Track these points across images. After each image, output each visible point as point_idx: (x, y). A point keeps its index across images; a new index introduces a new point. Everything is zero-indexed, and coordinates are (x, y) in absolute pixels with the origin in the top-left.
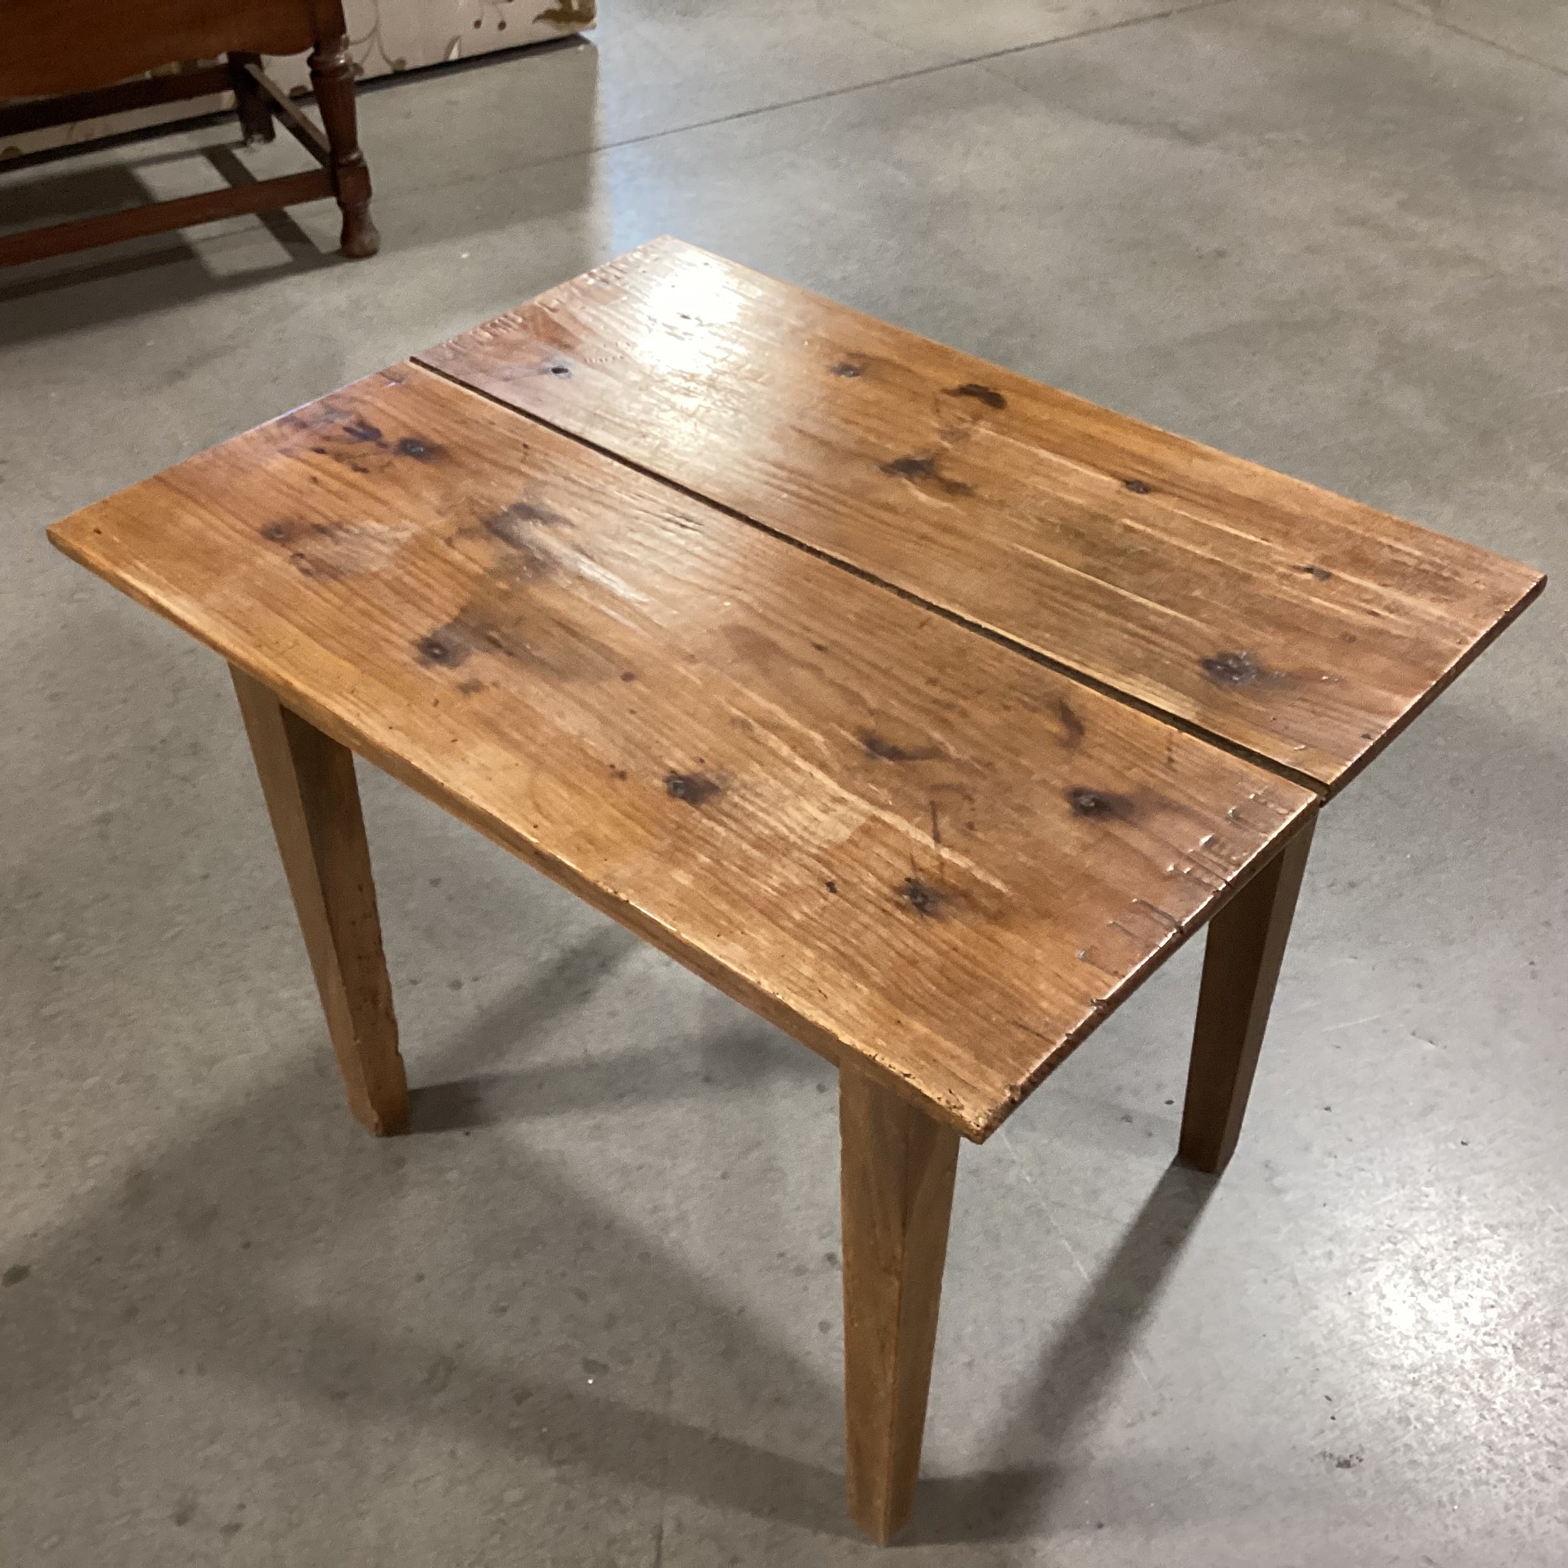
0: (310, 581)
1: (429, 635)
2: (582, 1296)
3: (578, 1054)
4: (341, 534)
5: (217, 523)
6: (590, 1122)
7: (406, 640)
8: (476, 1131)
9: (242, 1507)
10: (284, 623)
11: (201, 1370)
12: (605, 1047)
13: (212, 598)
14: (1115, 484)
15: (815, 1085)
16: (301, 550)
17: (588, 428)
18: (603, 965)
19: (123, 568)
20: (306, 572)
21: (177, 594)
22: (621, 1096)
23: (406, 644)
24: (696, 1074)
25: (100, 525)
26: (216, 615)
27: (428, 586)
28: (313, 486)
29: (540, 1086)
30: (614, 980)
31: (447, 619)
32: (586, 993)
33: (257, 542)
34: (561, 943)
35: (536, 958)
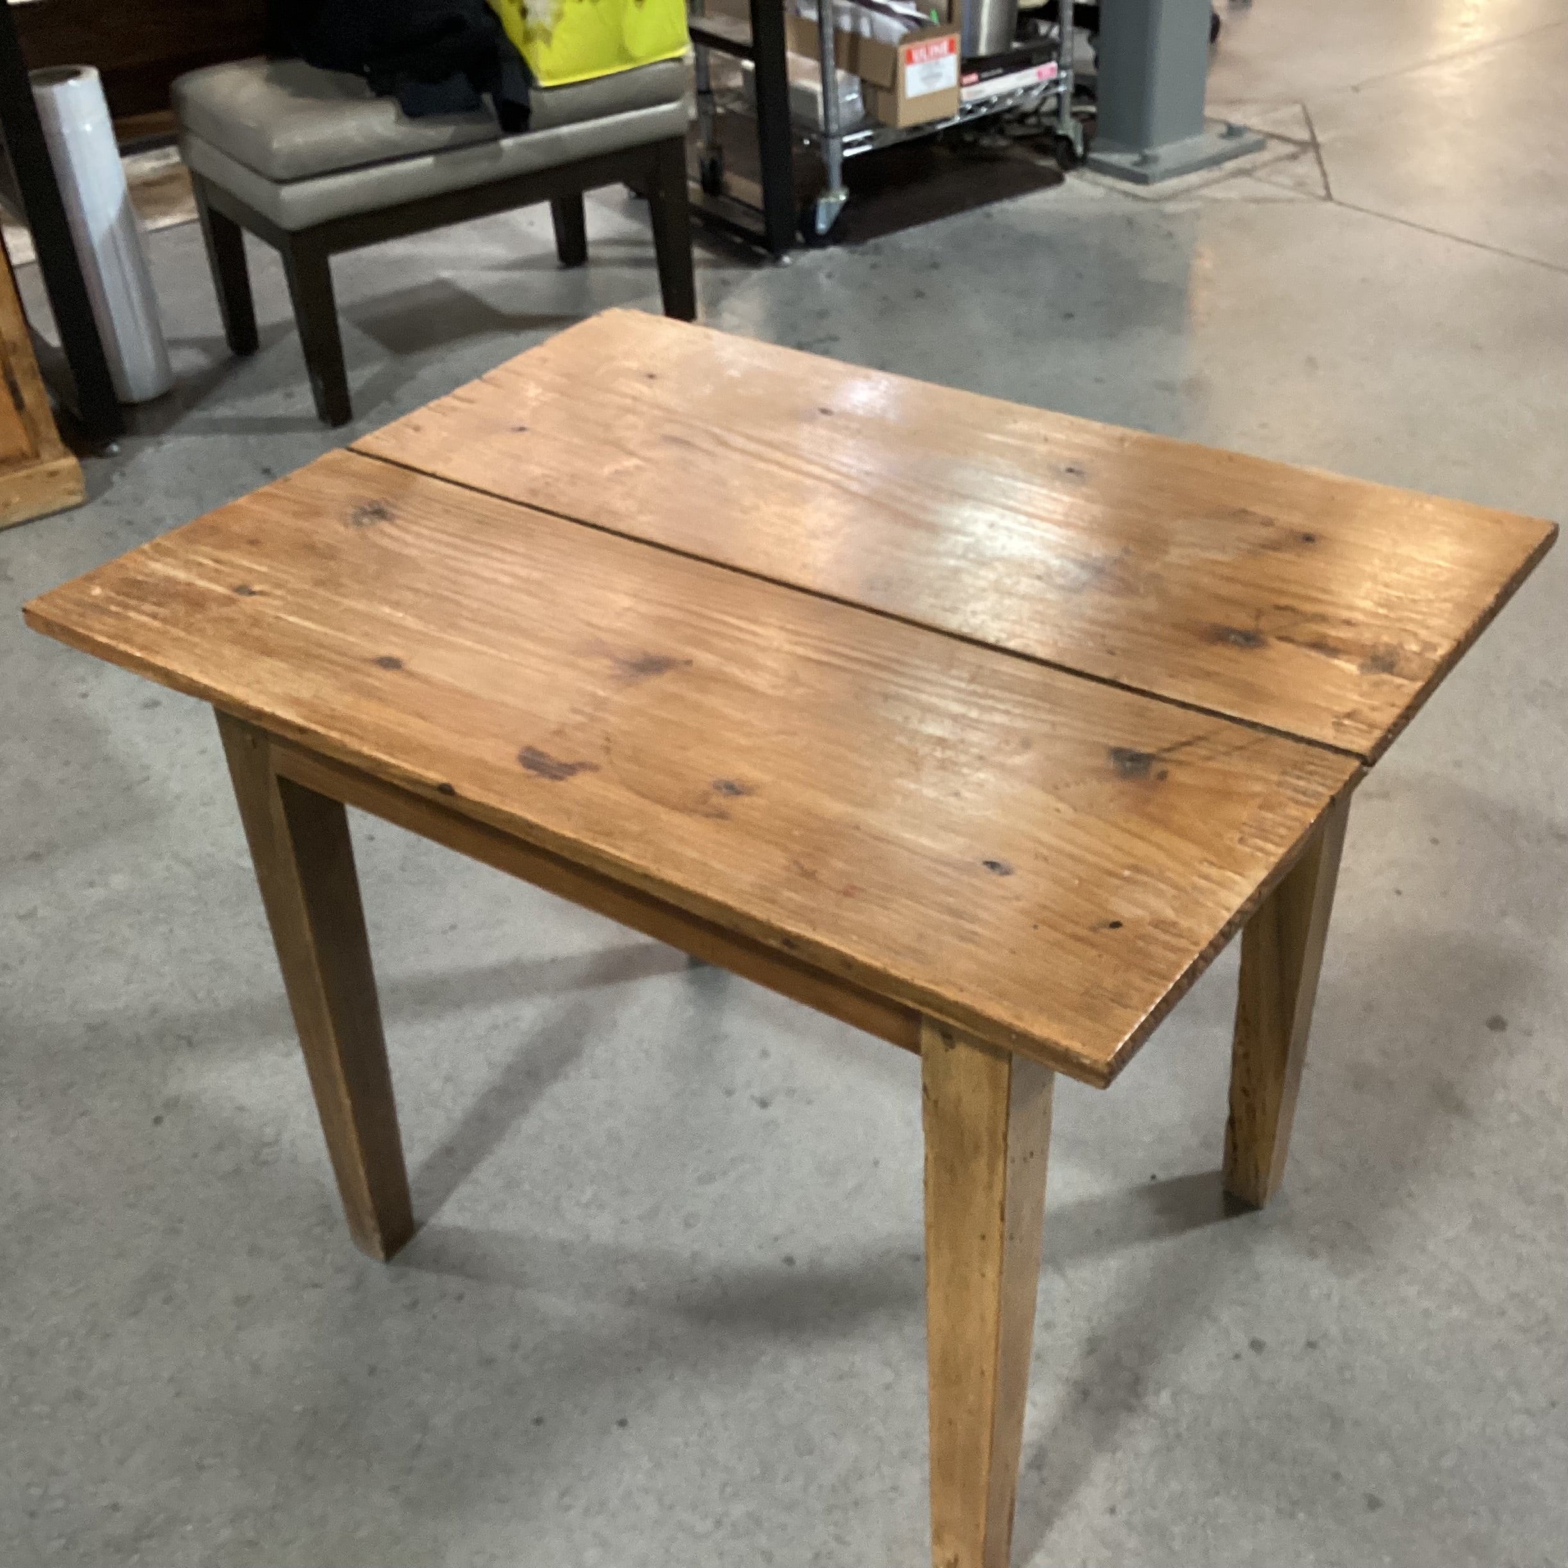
3: (1071, 1273)
8: (1146, 1180)
14: (413, 665)
15: (798, 1263)
17: (1049, 681)
18: (1085, 1394)
29: (1098, 1232)
30: (1065, 1372)
32: (1091, 1351)
34: (1153, 1421)
35: (1174, 1396)
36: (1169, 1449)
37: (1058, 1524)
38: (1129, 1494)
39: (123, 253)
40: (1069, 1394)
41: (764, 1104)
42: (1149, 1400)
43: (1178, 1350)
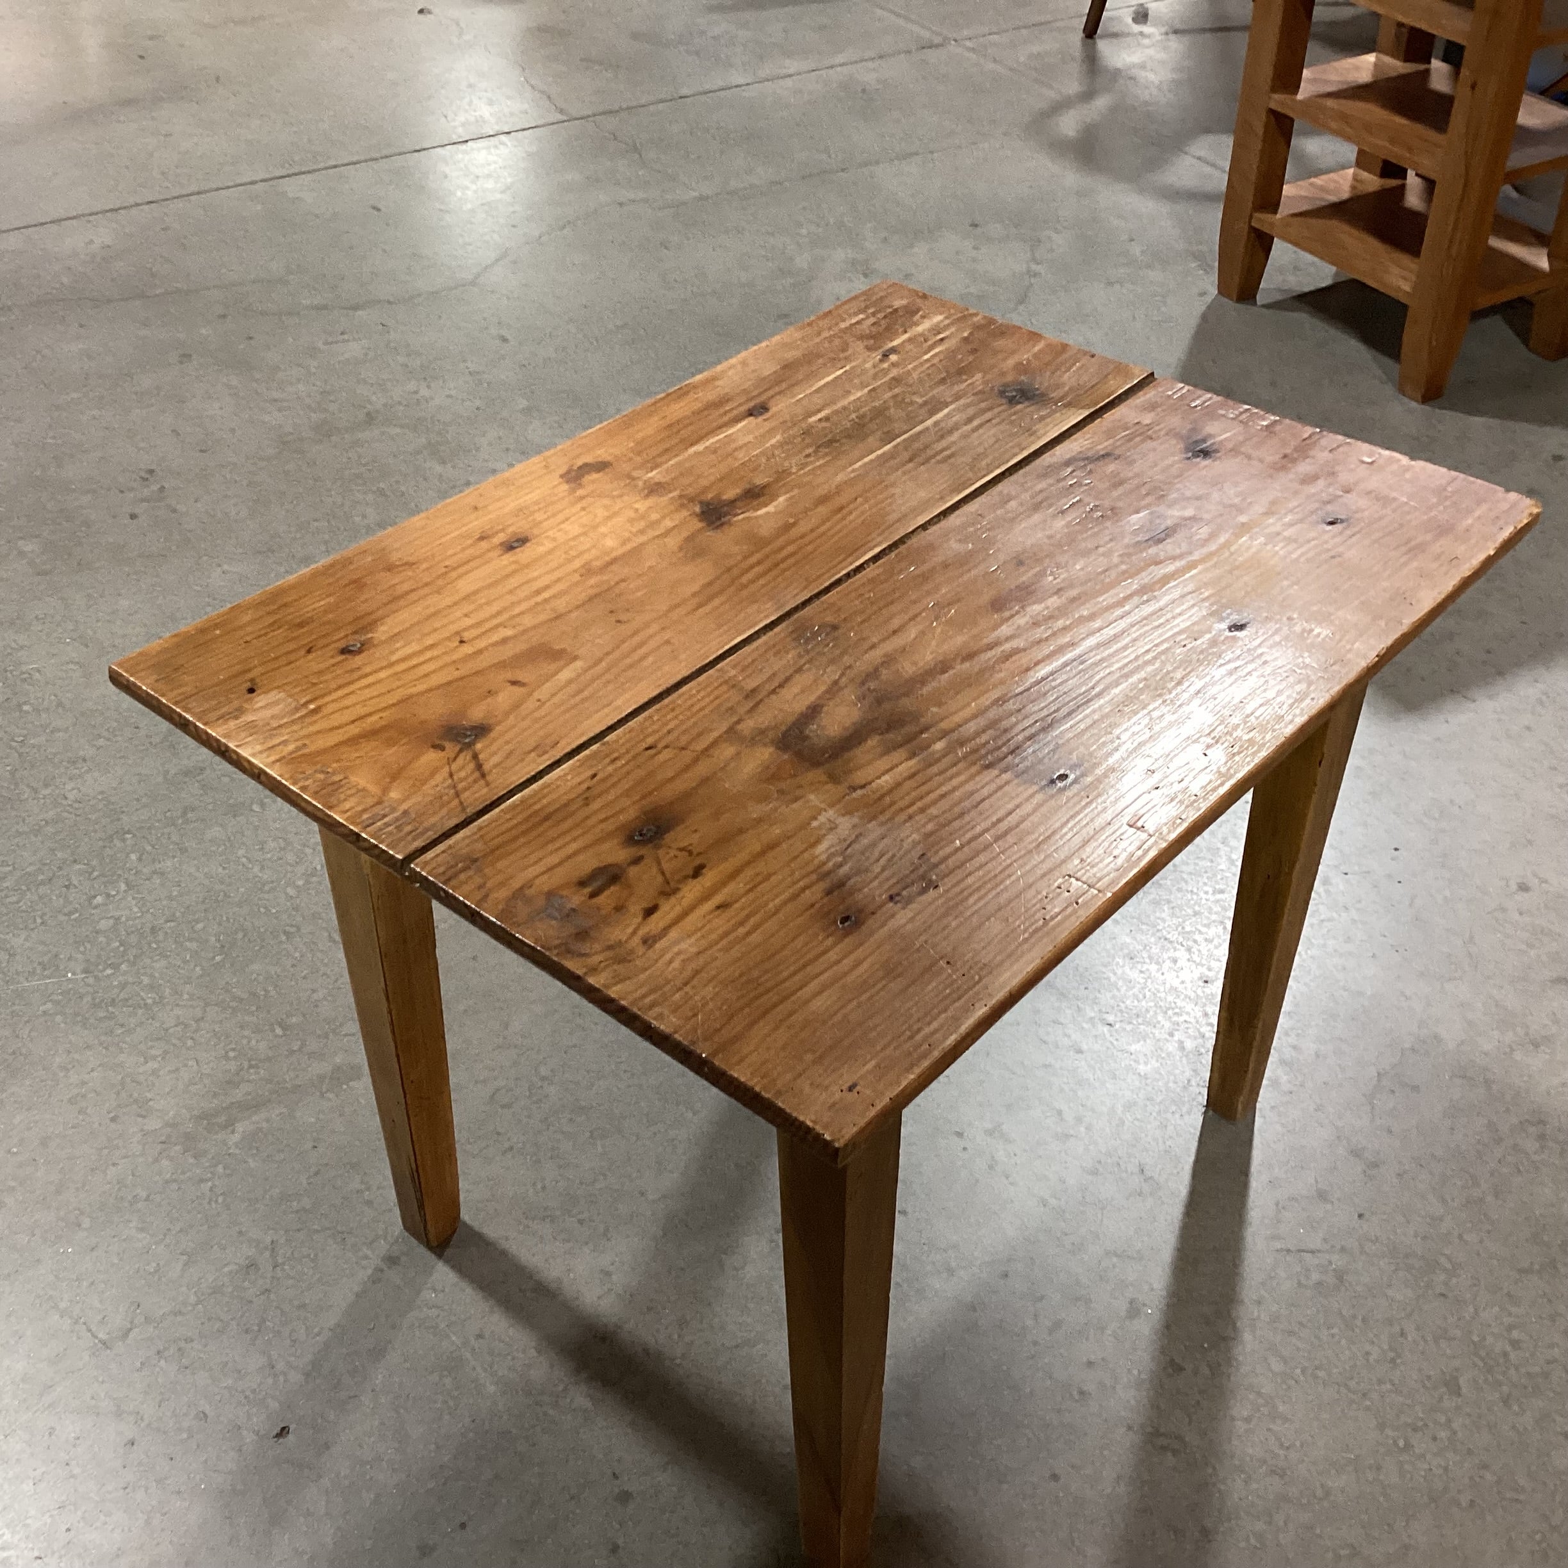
4: (844, 870)
16: (883, 898)
20: (926, 890)
25: (838, 1088)
27: (945, 795)
28: (738, 905)
30: (628, 1326)
31: (1006, 776)
33: (868, 936)
34: (561, 1387)
35: (585, 1411)
42: (583, 1388)
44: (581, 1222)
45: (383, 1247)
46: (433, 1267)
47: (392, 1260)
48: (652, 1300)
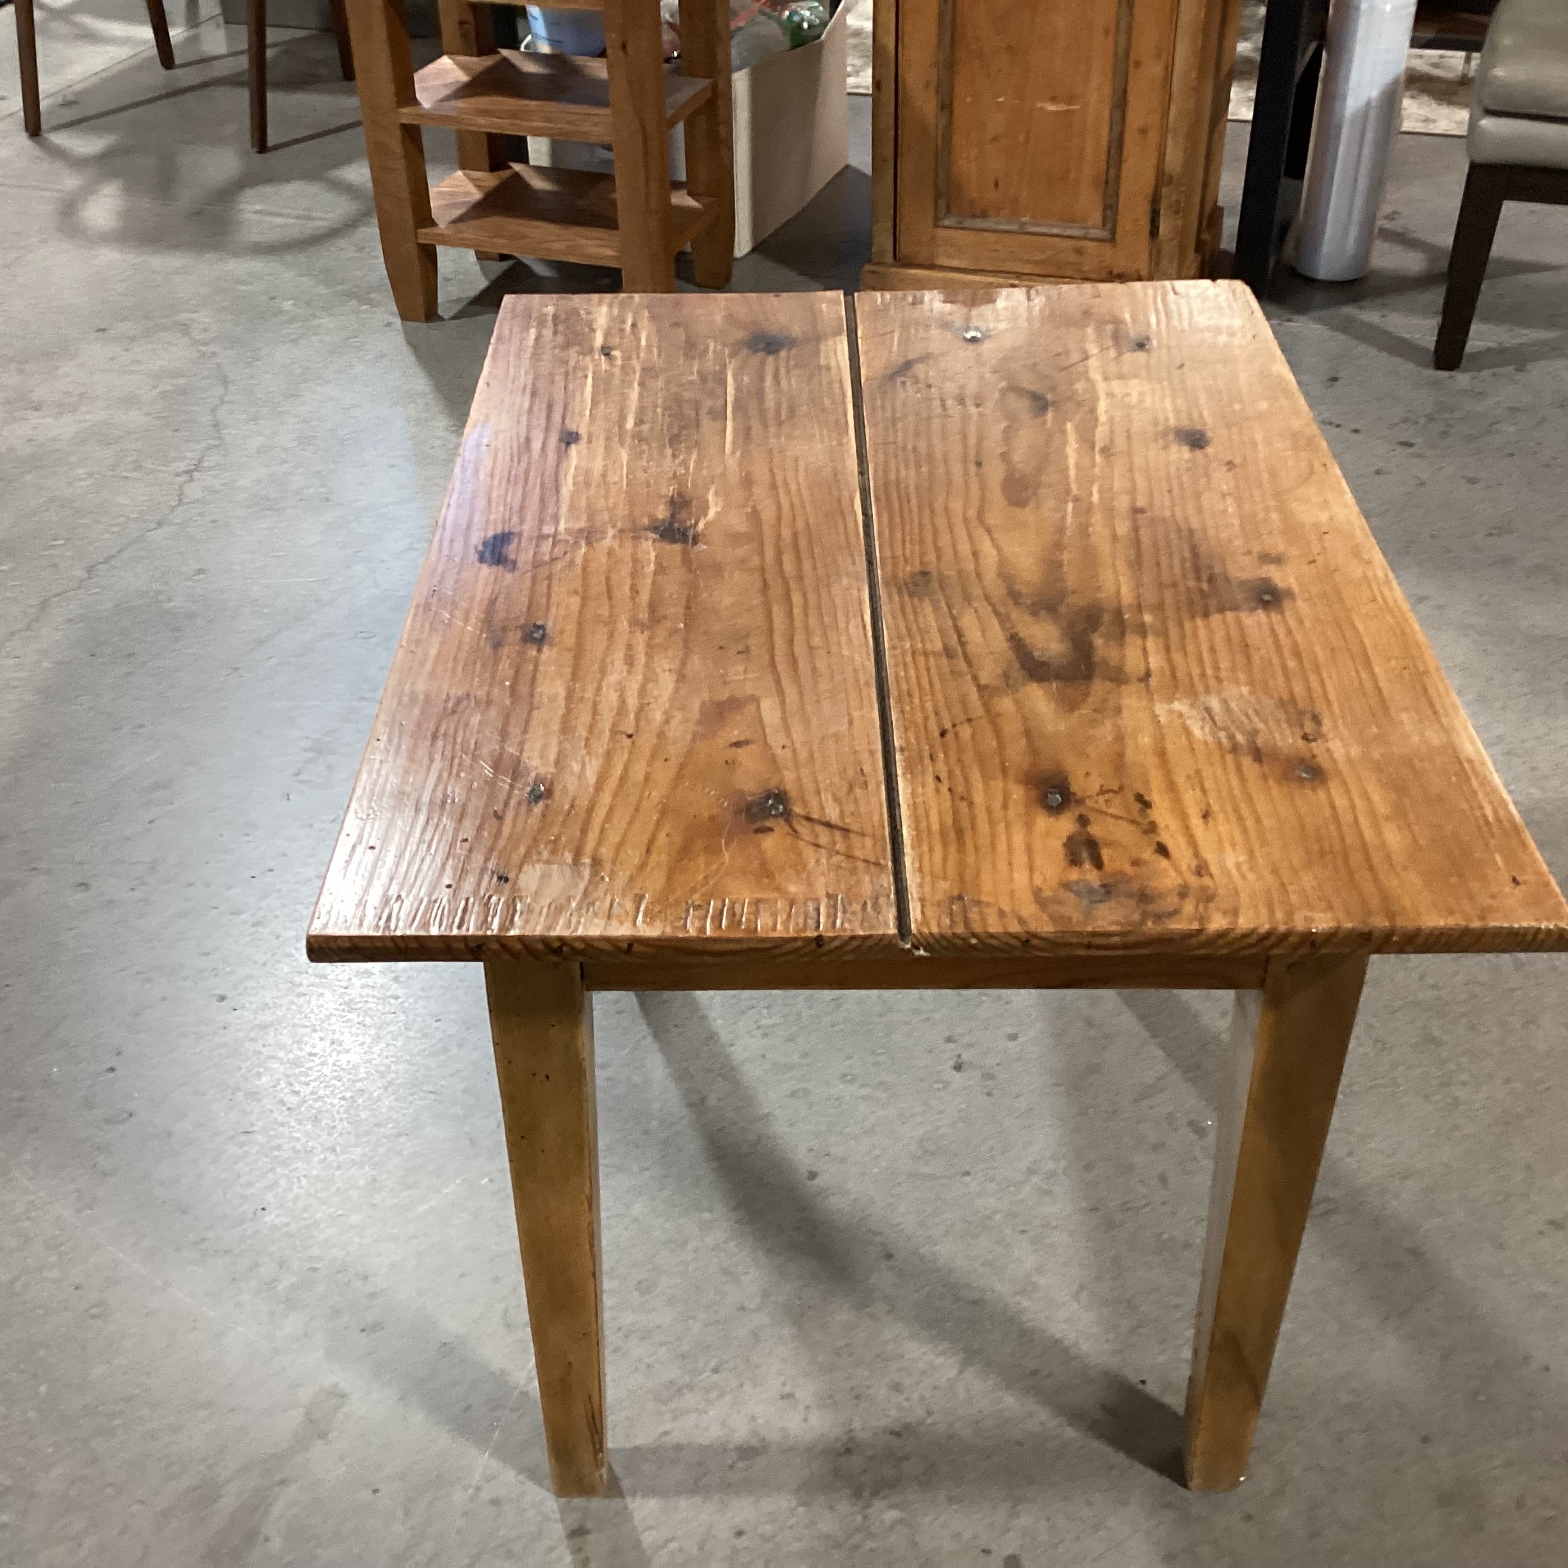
0: (1321, 707)
1: (1260, 611)
2: (1163, 1179)
3: (970, 1375)
4: (1240, 738)
5: (1364, 822)
6: (1026, 1303)
7: (1284, 617)
8: (1134, 1378)
9: (1541, 1233)
10: (1382, 684)
11: (1527, 1359)
12: (939, 1361)
13: (1435, 738)
16: (1300, 743)
18: (847, 1451)
19: (1511, 820)
20: (1316, 719)
21: (1470, 761)
22: (975, 1302)
23: (1288, 614)
24: (891, 1268)
25: (1508, 888)
26: (1444, 720)
27: (1212, 650)
28: (1215, 807)
29: (1034, 1373)
30: (857, 1425)
31: (1229, 615)
32: (896, 1434)
33: (1338, 773)
34: (859, 1518)
35: (901, 1521)
36: (838, 1546)
37: (698, 1499)
38: (765, 1538)
39: (1369, 136)
40: (837, 1439)
41: (958, 1068)
42: (878, 1504)
43: (951, 1500)
44: (716, 1370)
45: (557, 1531)
46: (626, 1508)
47: (577, 1533)
48: (852, 1389)
